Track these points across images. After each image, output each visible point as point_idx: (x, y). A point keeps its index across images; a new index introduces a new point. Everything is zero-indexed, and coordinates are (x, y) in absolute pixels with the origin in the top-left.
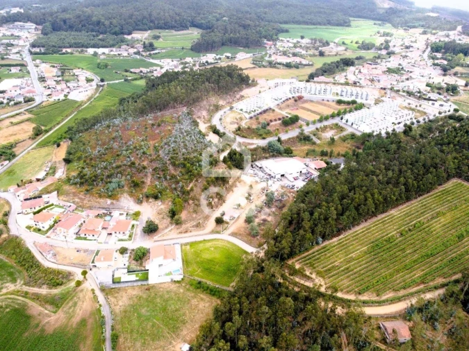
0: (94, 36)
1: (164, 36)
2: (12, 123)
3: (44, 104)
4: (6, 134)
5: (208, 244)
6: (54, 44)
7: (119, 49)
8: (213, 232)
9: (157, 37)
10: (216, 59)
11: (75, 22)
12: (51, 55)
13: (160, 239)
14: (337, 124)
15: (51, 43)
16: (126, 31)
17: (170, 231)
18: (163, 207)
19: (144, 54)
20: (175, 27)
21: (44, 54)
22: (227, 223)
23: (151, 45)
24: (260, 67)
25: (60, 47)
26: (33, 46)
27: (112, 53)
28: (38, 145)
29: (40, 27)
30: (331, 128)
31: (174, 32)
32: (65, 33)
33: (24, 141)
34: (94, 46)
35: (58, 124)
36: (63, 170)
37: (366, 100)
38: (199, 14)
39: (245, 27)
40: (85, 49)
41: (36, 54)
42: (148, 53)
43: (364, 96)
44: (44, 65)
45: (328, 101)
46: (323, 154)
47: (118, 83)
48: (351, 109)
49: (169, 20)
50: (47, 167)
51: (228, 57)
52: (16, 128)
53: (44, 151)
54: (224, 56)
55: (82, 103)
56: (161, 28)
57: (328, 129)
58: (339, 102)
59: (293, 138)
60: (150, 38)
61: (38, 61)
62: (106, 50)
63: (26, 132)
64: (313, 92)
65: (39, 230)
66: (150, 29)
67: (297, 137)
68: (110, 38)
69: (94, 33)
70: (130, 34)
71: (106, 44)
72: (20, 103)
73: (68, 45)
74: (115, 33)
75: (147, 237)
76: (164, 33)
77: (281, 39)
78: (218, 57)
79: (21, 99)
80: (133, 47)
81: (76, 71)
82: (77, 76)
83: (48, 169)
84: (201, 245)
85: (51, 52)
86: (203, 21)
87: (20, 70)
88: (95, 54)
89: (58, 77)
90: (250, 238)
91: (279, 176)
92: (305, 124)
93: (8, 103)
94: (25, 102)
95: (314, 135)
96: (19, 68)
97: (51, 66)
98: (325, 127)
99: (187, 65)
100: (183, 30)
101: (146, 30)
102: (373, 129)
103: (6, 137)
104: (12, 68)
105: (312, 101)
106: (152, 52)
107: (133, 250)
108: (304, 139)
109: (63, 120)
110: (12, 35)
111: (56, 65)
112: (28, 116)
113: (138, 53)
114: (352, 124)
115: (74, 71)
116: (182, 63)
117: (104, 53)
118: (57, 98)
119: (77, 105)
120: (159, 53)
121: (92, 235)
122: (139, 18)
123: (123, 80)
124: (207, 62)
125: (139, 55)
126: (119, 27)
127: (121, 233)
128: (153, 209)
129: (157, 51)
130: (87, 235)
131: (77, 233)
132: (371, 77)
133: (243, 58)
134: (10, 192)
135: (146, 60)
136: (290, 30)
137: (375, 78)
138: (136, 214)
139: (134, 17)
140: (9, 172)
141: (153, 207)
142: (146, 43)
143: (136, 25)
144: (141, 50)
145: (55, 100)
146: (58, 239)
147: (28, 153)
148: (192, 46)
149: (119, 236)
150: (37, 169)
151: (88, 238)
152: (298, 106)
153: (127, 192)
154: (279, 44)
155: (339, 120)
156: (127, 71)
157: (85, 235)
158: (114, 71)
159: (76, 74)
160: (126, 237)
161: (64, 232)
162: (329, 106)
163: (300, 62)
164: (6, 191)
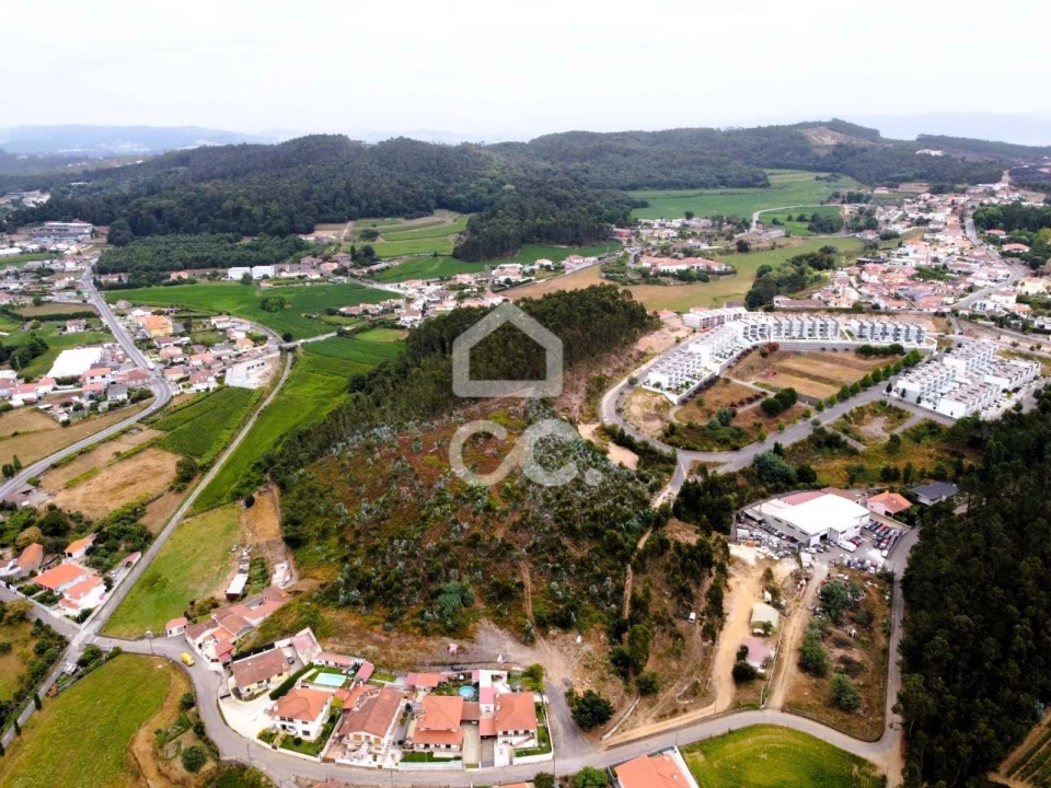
0: (231, 241)
1: (386, 231)
2: (118, 454)
3: (176, 402)
4: (110, 484)
5: (748, 743)
6: (146, 263)
7: (296, 266)
8: (737, 706)
9: (372, 235)
10: (525, 274)
11: (182, 214)
12: (144, 288)
13: (617, 739)
14: (883, 403)
15: (140, 263)
16: (302, 225)
17: (635, 713)
18: (588, 647)
19: (355, 272)
20: (405, 210)
21: (129, 286)
22: (762, 677)
23: (369, 252)
25: (162, 270)
26: (101, 270)
27: (284, 275)
28: (195, 504)
29: (104, 230)
30: (874, 413)
31: (403, 222)
32: (162, 238)
33: (159, 497)
34: (240, 263)
35: (225, 448)
36: (285, 565)
37: (919, 342)
38: (447, 181)
39: (559, 201)
40: (220, 271)
41: (112, 287)
42: (365, 270)
43: (913, 335)
44: (138, 312)
45: (835, 350)
46: (889, 476)
47: (326, 340)
48: (898, 365)
49: (390, 196)
50: (242, 561)
51: (548, 268)
52: (129, 467)
53: (218, 519)
54: (536, 267)
55: (262, 394)
56: (374, 215)
57: (867, 416)
58: (866, 352)
59: (802, 443)
60: (356, 238)
61: (122, 304)
62: (269, 270)
63: (156, 475)
64: (795, 334)
65: (298, 742)
66: (350, 219)
67: (811, 439)
68: (271, 244)
69: (230, 235)
70: (310, 231)
71: (266, 257)
72: (123, 403)
73: (180, 264)
74: (281, 233)
75: (584, 739)
76: (383, 225)
77: (644, 221)
78: (527, 269)
79: (123, 396)
80: (327, 259)
81: (220, 322)
82: (223, 330)
83: (246, 566)
84: (730, 746)
85: (145, 281)
86: (460, 196)
87: (87, 327)
88: (247, 279)
89: (182, 335)
90: (840, 715)
91: (816, 540)
92: (811, 408)
93: (94, 408)
94: (133, 402)
95: (846, 432)
96: (84, 321)
97: (154, 314)
98: (861, 411)
99: (466, 291)
100: (422, 216)
101: (342, 221)
102: (974, 409)
103: (112, 491)
104: (68, 322)
105: (797, 354)
106: (374, 268)
107: (566, 779)
108: (825, 442)
109: (233, 437)
110: (43, 250)
111: (166, 310)
112: (148, 434)
113: (342, 271)
114: (919, 400)
115: (213, 321)
116: (453, 288)
117: (266, 277)
118: (202, 387)
119: (253, 400)
120: (387, 268)
121: (443, 746)
122: (326, 197)
123: (335, 334)
124: (508, 281)
125: (347, 275)
126: (286, 217)
127: (521, 732)
128: (568, 656)
129: (382, 265)
130: (432, 746)
131: (401, 743)
132: (893, 291)
133: (580, 267)
134: (169, 636)
135: (364, 285)
136: (650, 202)
137: (901, 294)
138: (534, 675)
139: (315, 195)
140: (151, 582)
141: (565, 649)
142: (357, 249)
143: (321, 212)
144: (348, 264)
145: (198, 391)
146: (355, 763)
147: (180, 527)
148: (456, 249)
149: (515, 740)
150: (217, 569)
151: (437, 755)
152: (774, 367)
153: (487, 615)
154: (645, 232)
155: (884, 391)
156: (331, 313)
157: (427, 746)
158: (303, 315)
159: (219, 326)
160: (533, 743)
161: (370, 744)
162: (843, 363)
163: (709, 268)
164: (160, 634)
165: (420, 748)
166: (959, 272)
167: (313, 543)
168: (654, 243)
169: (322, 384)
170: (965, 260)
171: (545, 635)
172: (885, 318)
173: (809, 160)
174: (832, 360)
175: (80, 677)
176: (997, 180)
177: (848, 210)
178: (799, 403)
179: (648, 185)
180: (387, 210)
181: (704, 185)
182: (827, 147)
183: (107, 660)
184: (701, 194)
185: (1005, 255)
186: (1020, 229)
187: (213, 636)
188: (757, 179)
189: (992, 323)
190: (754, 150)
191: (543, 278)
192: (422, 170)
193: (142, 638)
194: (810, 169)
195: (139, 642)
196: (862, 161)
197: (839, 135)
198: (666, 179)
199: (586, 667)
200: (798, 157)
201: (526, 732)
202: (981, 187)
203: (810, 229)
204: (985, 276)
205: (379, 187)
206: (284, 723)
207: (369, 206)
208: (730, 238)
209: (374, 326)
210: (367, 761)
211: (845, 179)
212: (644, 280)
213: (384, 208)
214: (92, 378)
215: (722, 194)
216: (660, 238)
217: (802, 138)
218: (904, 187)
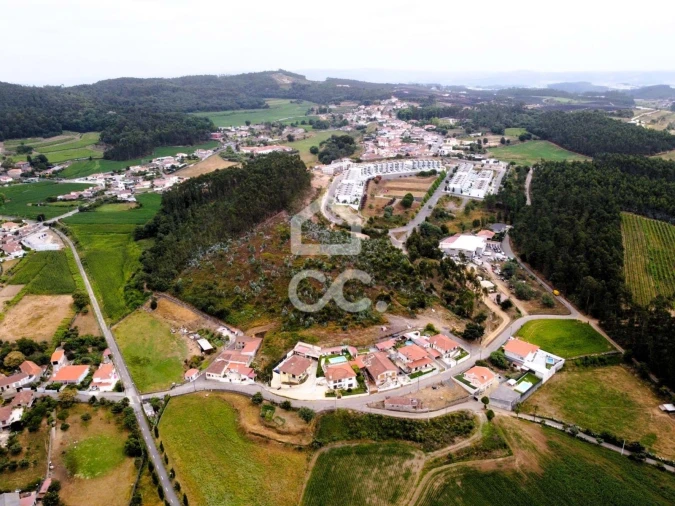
19: (40, 173)
37: (439, 168)
42: (49, 172)
43: (436, 165)
45: (406, 176)
51: (188, 158)
54: (180, 158)
92: (422, 202)
100: (55, 135)
120: (63, 169)
121: (424, 367)
123: (77, 210)
124: (173, 167)
125: (36, 177)
129: (57, 168)
130: (419, 368)
133: (208, 156)
135: (56, 181)
138: (430, 329)
142: (32, 158)
144: (29, 169)
145: (16, 257)
148: (105, 154)
149: (452, 354)
151: (424, 371)
152: (384, 188)
156: (53, 200)
157: (416, 369)
160: (459, 353)
163: (284, 150)
165: (414, 371)
173: (280, 93)
177: (324, 117)
178: (415, 202)
182: (287, 84)
188: (260, 104)
194: (284, 98)
196: (312, 92)
199: (447, 320)
200: (273, 91)
201: (454, 349)
203: (314, 128)
208: (280, 135)
209: (102, 203)
211: (306, 102)
217: (272, 80)
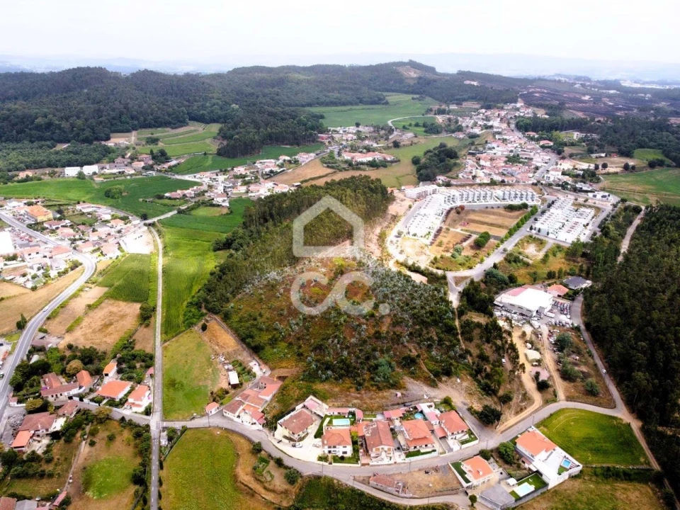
3: (101, 267)
4: (96, 326)
7: (113, 165)
9: (154, 141)
10: (278, 166)
14: (532, 237)
16: (103, 135)
18: (465, 385)
19: (159, 168)
20: (170, 123)
23: (163, 153)
24: (341, 171)
28: (164, 333)
30: (528, 242)
33: (136, 331)
42: (165, 166)
45: (493, 208)
46: (551, 276)
47: (172, 217)
49: (159, 113)
50: (222, 363)
51: (289, 162)
52: (101, 313)
54: (282, 161)
55: (153, 256)
56: (150, 126)
57: (525, 244)
58: (511, 208)
59: (502, 262)
60: (143, 142)
63: (123, 317)
64: (470, 200)
65: (342, 458)
70: (108, 139)
75: (487, 430)
76: (158, 133)
77: (332, 129)
78: (277, 162)
79: (62, 265)
86: (202, 112)
89: (60, 219)
92: (498, 242)
95: (520, 254)
98: (522, 241)
99: (245, 178)
100: (182, 126)
101: (128, 131)
102: (576, 236)
103: (101, 330)
105: (473, 211)
106: (170, 164)
108: (513, 260)
112: (98, 290)
113: (149, 168)
114: (548, 234)
116: (237, 177)
118: (113, 255)
120: (178, 164)
121: (424, 446)
122: (113, 114)
123: (175, 212)
124: (271, 172)
125: (154, 170)
126: (89, 129)
127: (460, 432)
128: (457, 390)
129: (174, 163)
130: (418, 447)
131: (399, 448)
132: (501, 171)
133: (308, 161)
134: (210, 414)
135: (169, 176)
136: (325, 115)
137: (505, 172)
138: (447, 402)
139: (105, 113)
140: (171, 384)
141: (454, 386)
142: (155, 151)
143: (112, 125)
144: (151, 162)
145: (110, 258)
146: (380, 463)
147: (165, 349)
148: (219, 150)
149: (458, 436)
150: (210, 370)
151: (422, 451)
152: (465, 220)
153: (405, 374)
154: (336, 136)
155: (528, 230)
156: (161, 197)
157: (415, 447)
158: (141, 200)
159: (84, 211)
160: (467, 437)
161: (386, 452)
162: (500, 215)
163: (385, 159)
164: (203, 414)
165: (412, 449)
166: (526, 158)
167: (268, 348)
168: (344, 143)
169: (191, 247)
170: (525, 151)
171: (440, 381)
172: (508, 188)
173: (405, 87)
174: (494, 214)
175: (171, 447)
176: (516, 102)
177: (440, 119)
178: (492, 240)
179: (318, 104)
180: (158, 123)
181: (351, 104)
182: (413, 78)
183: (182, 434)
184: (351, 110)
185: (543, 147)
186: (542, 131)
187: (244, 410)
188: (380, 99)
189: (560, 188)
190: (371, 80)
191: (290, 168)
192: (167, 93)
193: (193, 418)
194: (407, 92)
195: (193, 421)
196: (435, 88)
197: (418, 71)
198: (328, 100)
199: (470, 394)
200: (398, 85)
201: (463, 431)
202: (511, 106)
203: (426, 132)
204: (540, 160)
205: (150, 107)
206: (330, 449)
207: (145, 120)
208: (387, 139)
209: (199, 206)
210: (386, 461)
211: (428, 99)
212: (350, 168)
213: (156, 122)
214: (30, 255)
215: (363, 109)
216: (347, 140)
217: (398, 73)
218: (465, 105)
